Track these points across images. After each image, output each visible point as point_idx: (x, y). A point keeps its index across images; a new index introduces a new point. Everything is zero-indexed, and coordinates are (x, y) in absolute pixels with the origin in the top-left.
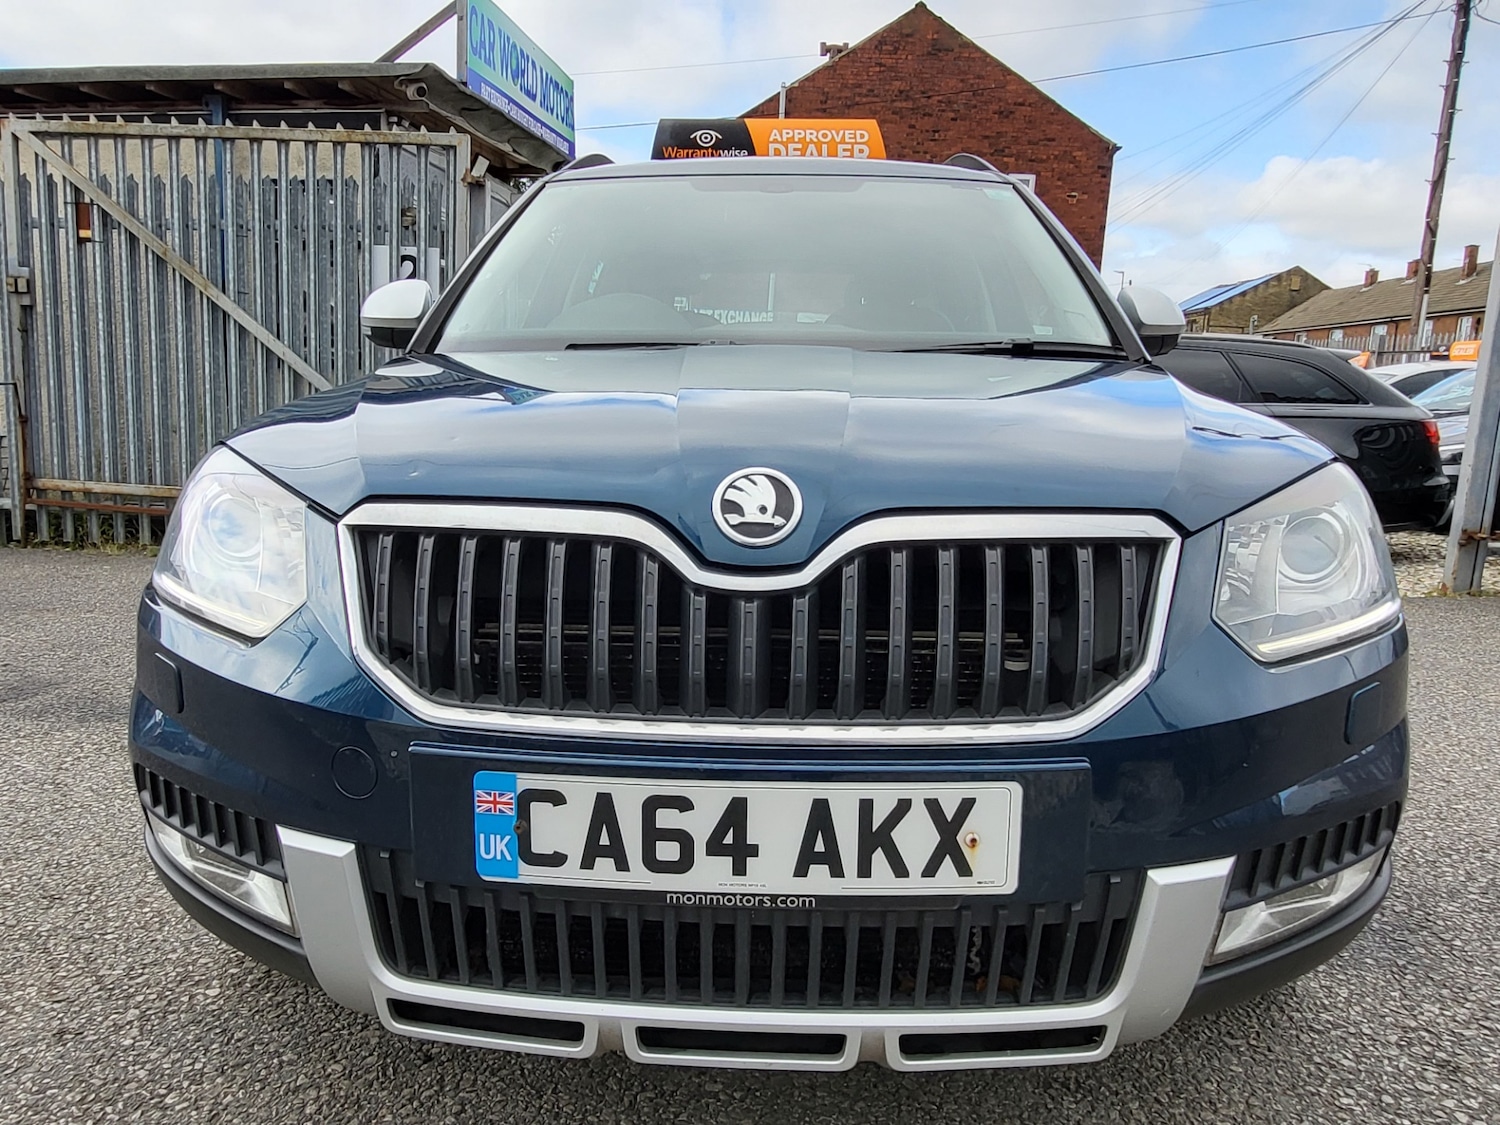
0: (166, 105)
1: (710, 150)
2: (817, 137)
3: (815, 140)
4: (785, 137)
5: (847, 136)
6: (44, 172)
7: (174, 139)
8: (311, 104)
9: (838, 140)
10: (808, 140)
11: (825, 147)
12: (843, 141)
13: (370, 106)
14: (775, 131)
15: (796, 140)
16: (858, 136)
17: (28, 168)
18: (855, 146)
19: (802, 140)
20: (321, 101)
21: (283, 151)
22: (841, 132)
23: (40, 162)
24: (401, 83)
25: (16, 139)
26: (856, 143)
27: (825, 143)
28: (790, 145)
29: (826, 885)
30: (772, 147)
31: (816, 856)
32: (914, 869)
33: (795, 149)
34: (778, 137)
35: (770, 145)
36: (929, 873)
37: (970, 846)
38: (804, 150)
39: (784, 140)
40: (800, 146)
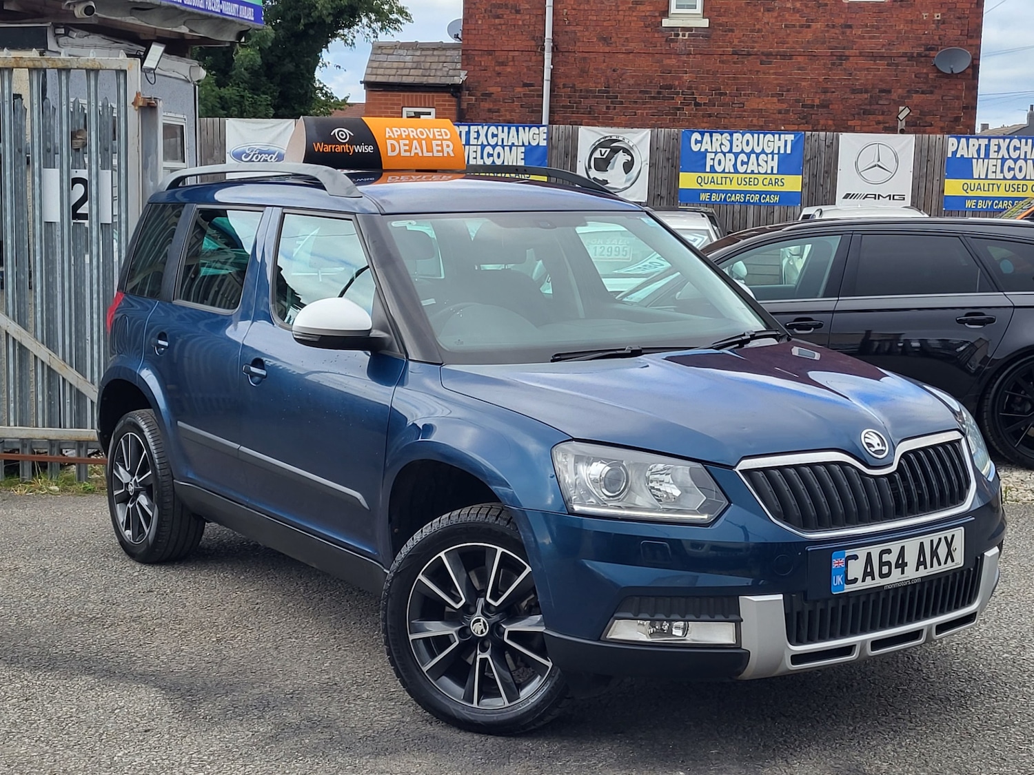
1: (347, 145)
2: (417, 134)
3: (416, 137)
4: (396, 134)
5: (436, 134)
9: (431, 137)
11: (424, 142)
12: (435, 138)
14: (389, 127)
16: (443, 134)
18: (443, 142)
19: (408, 137)
22: (431, 130)
27: (422, 140)
28: (401, 141)
29: (923, 572)
30: (389, 142)
31: (921, 563)
32: (943, 562)
33: (405, 145)
34: (391, 134)
35: (388, 141)
36: (945, 563)
37: (954, 551)
38: (410, 145)
39: (396, 137)
40: (407, 142)
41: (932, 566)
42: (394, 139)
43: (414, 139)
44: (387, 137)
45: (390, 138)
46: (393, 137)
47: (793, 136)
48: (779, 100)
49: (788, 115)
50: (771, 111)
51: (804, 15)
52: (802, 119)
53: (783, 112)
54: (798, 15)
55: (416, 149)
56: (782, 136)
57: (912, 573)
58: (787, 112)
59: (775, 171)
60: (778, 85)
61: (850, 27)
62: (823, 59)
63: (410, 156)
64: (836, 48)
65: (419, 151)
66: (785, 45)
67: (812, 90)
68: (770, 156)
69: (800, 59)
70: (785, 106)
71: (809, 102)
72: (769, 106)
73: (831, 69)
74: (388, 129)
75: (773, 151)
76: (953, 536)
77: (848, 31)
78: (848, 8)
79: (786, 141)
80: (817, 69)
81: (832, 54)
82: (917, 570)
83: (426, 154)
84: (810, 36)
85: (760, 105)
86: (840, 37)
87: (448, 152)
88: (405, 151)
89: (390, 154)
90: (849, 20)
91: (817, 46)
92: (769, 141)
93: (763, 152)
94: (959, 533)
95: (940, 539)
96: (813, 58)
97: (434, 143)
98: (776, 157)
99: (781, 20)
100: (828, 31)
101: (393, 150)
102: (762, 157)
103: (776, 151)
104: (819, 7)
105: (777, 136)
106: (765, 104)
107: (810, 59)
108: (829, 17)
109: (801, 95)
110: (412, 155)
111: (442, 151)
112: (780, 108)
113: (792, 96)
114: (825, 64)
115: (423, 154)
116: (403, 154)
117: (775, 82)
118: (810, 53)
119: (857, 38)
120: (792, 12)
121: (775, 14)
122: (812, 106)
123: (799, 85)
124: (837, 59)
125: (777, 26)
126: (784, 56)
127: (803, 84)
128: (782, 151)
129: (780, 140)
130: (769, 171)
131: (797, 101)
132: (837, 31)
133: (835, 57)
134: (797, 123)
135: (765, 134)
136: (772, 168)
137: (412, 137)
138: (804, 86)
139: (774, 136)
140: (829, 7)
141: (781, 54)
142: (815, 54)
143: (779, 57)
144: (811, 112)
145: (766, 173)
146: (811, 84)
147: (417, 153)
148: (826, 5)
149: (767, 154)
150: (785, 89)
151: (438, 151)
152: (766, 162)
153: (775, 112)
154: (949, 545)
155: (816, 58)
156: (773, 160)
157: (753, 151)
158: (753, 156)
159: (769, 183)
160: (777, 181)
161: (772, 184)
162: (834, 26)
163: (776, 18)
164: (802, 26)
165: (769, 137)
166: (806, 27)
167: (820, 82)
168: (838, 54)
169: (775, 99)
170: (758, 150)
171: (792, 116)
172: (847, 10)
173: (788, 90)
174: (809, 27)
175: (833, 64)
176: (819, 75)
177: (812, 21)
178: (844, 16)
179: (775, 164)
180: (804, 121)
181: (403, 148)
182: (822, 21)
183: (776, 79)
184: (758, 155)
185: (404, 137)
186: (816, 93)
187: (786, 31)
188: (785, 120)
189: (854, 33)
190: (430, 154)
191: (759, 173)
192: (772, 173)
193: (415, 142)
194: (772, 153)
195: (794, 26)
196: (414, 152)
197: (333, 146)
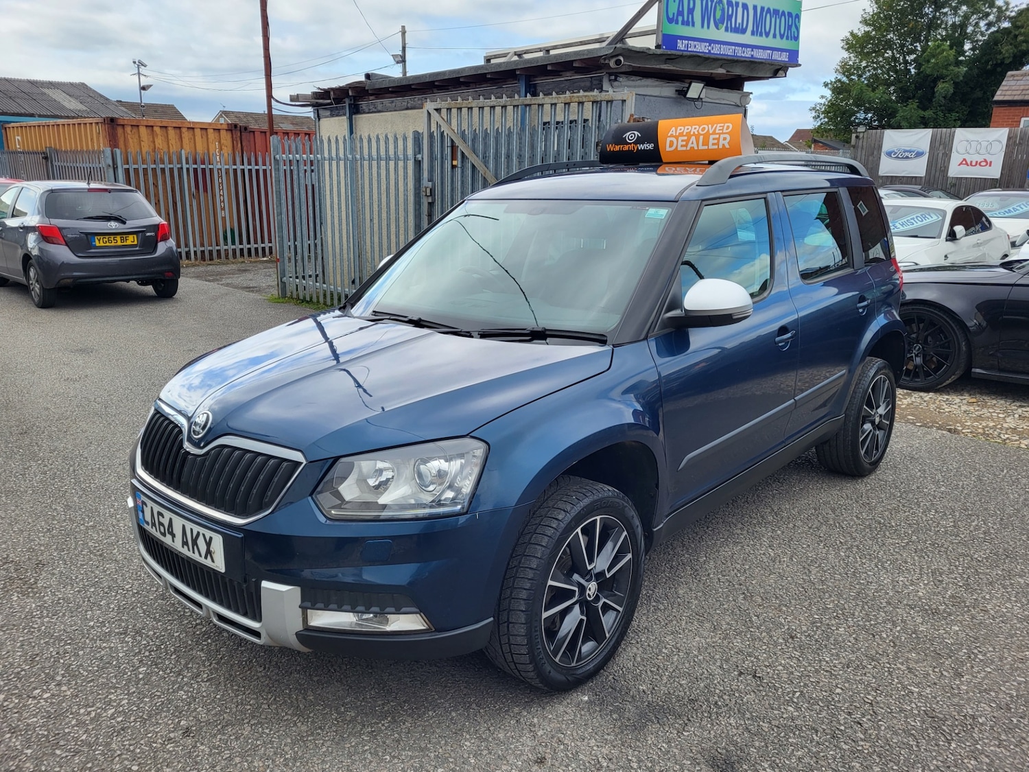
0: (502, 82)
1: (632, 145)
2: (698, 131)
3: (696, 133)
4: (678, 131)
5: (718, 128)
6: (440, 130)
7: (493, 107)
8: (568, 74)
9: (711, 132)
10: (692, 133)
11: (701, 137)
12: (714, 133)
13: (598, 72)
14: (674, 128)
15: (684, 134)
16: (725, 127)
17: (434, 128)
18: (721, 135)
19: (688, 134)
20: (572, 72)
21: (540, 110)
22: (715, 125)
23: (438, 126)
24: (605, 59)
25: (429, 114)
26: (723, 133)
27: (702, 135)
29: (186, 552)
30: (669, 140)
31: (185, 543)
32: (203, 555)
36: (205, 558)
37: (214, 553)
41: (194, 552)
44: (669, 135)
55: (692, 143)
57: (179, 546)
63: (686, 150)
76: (211, 538)
82: (183, 547)
83: (701, 147)
87: (723, 145)
88: (682, 146)
89: (668, 149)
95: (199, 533)
97: (712, 137)
101: (670, 146)
110: (688, 149)
111: (718, 144)
115: (698, 147)
116: (680, 148)
147: (693, 147)
151: (713, 144)
154: (208, 544)
181: (680, 143)
190: (706, 147)
193: (693, 138)
196: (690, 145)
197: (622, 146)
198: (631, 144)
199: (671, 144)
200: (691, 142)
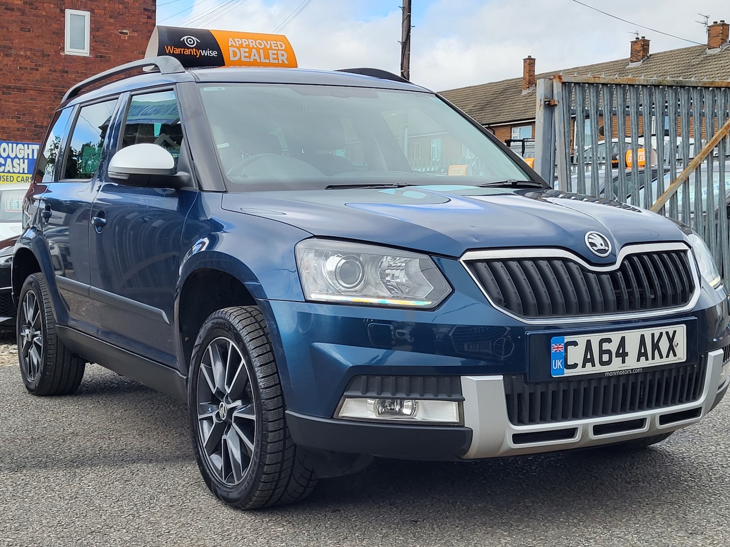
4: (237, 43)
19: (247, 46)
26: (279, 50)
28: (241, 49)
29: (644, 363)
31: (642, 354)
32: (664, 355)
33: (245, 52)
34: (233, 43)
35: (230, 48)
36: (667, 356)
37: (676, 346)
38: (250, 52)
39: (238, 45)
40: (247, 50)
41: (653, 358)
42: (236, 47)
43: (253, 47)
44: (229, 45)
45: (232, 46)
46: (235, 45)
47: (38, 146)
48: (17, 121)
49: (24, 132)
50: (12, 129)
51: (33, 61)
52: (35, 136)
53: (21, 130)
54: (29, 61)
55: (255, 56)
56: (30, 146)
57: (632, 363)
58: (24, 130)
59: (26, 171)
60: (17, 110)
61: (67, 72)
62: (48, 94)
64: (57, 86)
65: (257, 58)
66: (20, 82)
67: (41, 116)
68: (22, 160)
69: (32, 92)
70: (22, 126)
71: (40, 124)
72: (10, 125)
73: (54, 101)
74: (230, 39)
75: (24, 157)
76: (675, 332)
77: (65, 75)
78: (65, 59)
79: (33, 150)
80: (44, 100)
81: (55, 91)
82: (638, 360)
83: (264, 60)
84: (38, 77)
85: (3, 124)
86: (60, 79)
87: (283, 60)
88: (246, 58)
90: (66, 67)
91: (44, 84)
92: (20, 149)
93: (16, 157)
94: (681, 331)
95: (661, 334)
96: (41, 92)
97: (272, 52)
98: (26, 161)
99: (17, 63)
100: (51, 74)
102: (16, 161)
103: (26, 157)
104: (44, 56)
105: (26, 146)
106: (7, 124)
107: (39, 93)
108: (51, 64)
109: (33, 118)
110: (252, 60)
111: (277, 59)
112: (18, 127)
113: (27, 119)
114: (50, 97)
115: (260, 60)
116: (243, 59)
117: (14, 108)
118: (39, 89)
119: (71, 81)
120: (24, 58)
121: (12, 59)
122: (42, 127)
123: (32, 111)
124: (58, 94)
125: (14, 67)
126: (19, 89)
127: (35, 110)
128: (30, 157)
129: (28, 148)
130: (21, 172)
131: (31, 122)
132: (58, 75)
133: (57, 93)
134: (32, 138)
135: (17, 144)
136: (24, 169)
137: (251, 46)
138: (36, 112)
139: (24, 145)
140: (51, 57)
141: (18, 88)
142: (42, 90)
143: (16, 90)
144: (41, 131)
145: (19, 173)
146: (40, 111)
147: (256, 59)
148: (49, 55)
149: (19, 159)
150: (21, 113)
151: (274, 59)
152: (19, 164)
153: (15, 129)
154: (671, 340)
155: (43, 92)
156: (24, 163)
157: (8, 157)
158: (9, 160)
159: (22, 180)
160: (27, 178)
161: (24, 180)
162: (55, 71)
163: (13, 61)
164: (32, 69)
165: (20, 146)
166: (35, 70)
167: (47, 110)
168: (59, 91)
169: (15, 120)
170: (13, 156)
171: (27, 133)
172: (64, 61)
173: (24, 114)
174: (37, 70)
175: (56, 98)
176: (46, 104)
177: (40, 66)
178: (62, 64)
179: (26, 166)
180: (36, 137)
181: (243, 54)
182: (47, 66)
183: (15, 106)
184: (12, 159)
185: (244, 46)
186: (45, 117)
187: (21, 71)
188: (22, 136)
189: (69, 77)
190: (267, 61)
191: (14, 173)
192: (24, 173)
193: (254, 50)
194: (23, 158)
195: (26, 68)
196: (252, 58)
197: (182, 50)
198: (192, 48)
199: (235, 55)
200: (253, 54)
